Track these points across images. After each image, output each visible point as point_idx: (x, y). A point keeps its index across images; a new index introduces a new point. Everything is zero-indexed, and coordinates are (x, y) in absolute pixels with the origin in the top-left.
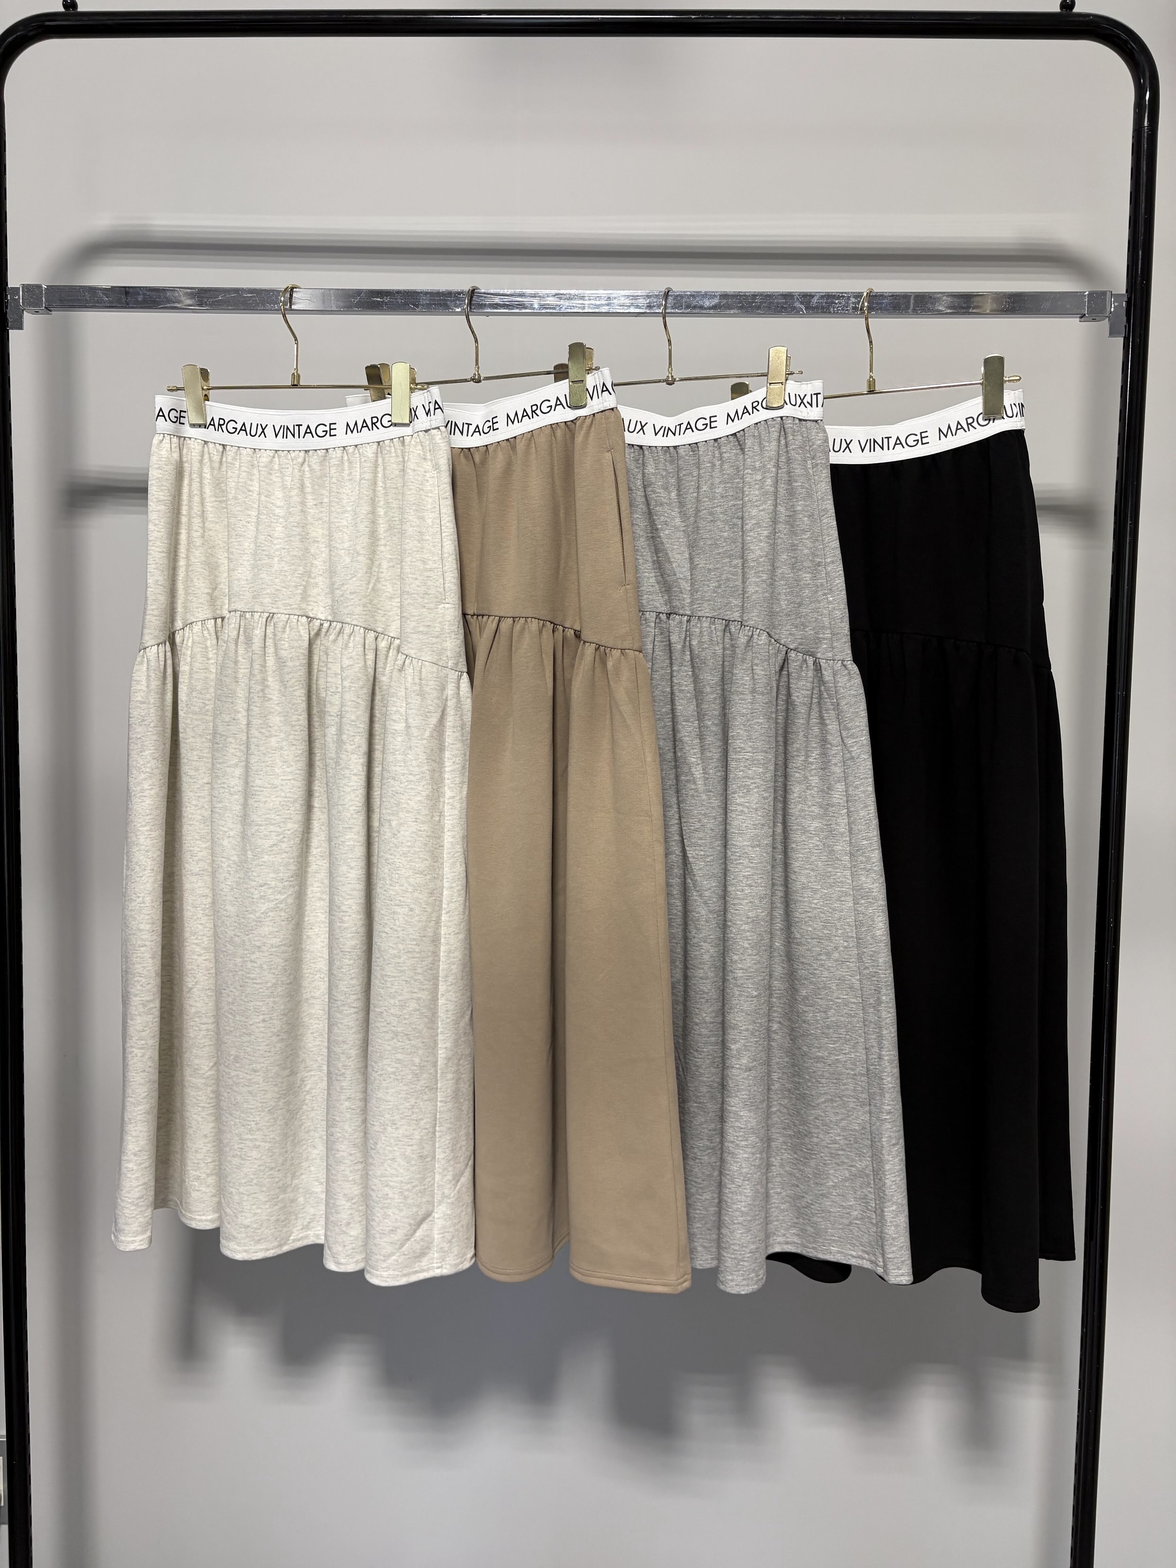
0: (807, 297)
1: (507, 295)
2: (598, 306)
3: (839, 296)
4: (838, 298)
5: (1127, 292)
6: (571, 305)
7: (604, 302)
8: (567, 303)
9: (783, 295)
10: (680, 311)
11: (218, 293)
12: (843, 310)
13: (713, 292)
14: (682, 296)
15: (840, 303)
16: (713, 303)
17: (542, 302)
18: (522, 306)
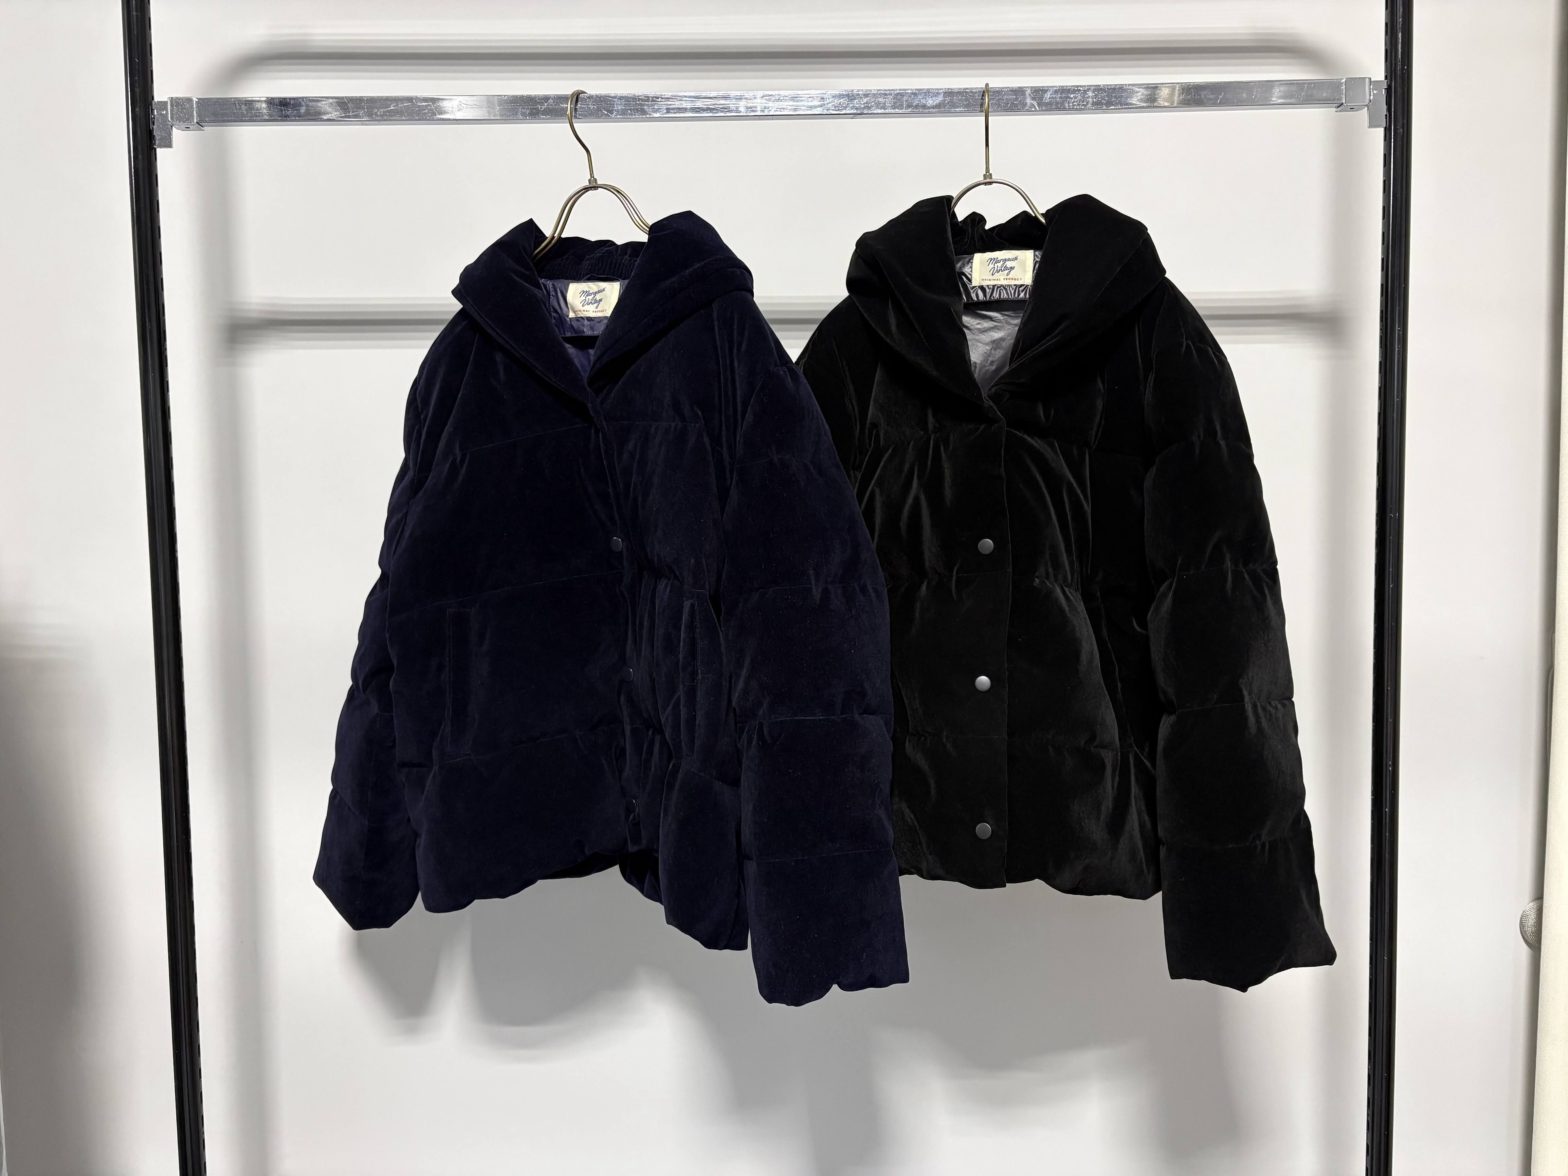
0: (1039, 92)
1: (710, 98)
2: (811, 107)
3: (1075, 90)
4: (1074, 92)
5: (1386, 78)
6: (781, 107)
7: (817, 103)
8: (777, 104)
9: (1012, 91)
10: (900, 112)
11: (389, 103)
12: (1079, 105)
13: (937, 89)
14: (902, 95)
15: (1075, 98)
16: (938, 102)
17: (749, 105)
18: (726, 109)
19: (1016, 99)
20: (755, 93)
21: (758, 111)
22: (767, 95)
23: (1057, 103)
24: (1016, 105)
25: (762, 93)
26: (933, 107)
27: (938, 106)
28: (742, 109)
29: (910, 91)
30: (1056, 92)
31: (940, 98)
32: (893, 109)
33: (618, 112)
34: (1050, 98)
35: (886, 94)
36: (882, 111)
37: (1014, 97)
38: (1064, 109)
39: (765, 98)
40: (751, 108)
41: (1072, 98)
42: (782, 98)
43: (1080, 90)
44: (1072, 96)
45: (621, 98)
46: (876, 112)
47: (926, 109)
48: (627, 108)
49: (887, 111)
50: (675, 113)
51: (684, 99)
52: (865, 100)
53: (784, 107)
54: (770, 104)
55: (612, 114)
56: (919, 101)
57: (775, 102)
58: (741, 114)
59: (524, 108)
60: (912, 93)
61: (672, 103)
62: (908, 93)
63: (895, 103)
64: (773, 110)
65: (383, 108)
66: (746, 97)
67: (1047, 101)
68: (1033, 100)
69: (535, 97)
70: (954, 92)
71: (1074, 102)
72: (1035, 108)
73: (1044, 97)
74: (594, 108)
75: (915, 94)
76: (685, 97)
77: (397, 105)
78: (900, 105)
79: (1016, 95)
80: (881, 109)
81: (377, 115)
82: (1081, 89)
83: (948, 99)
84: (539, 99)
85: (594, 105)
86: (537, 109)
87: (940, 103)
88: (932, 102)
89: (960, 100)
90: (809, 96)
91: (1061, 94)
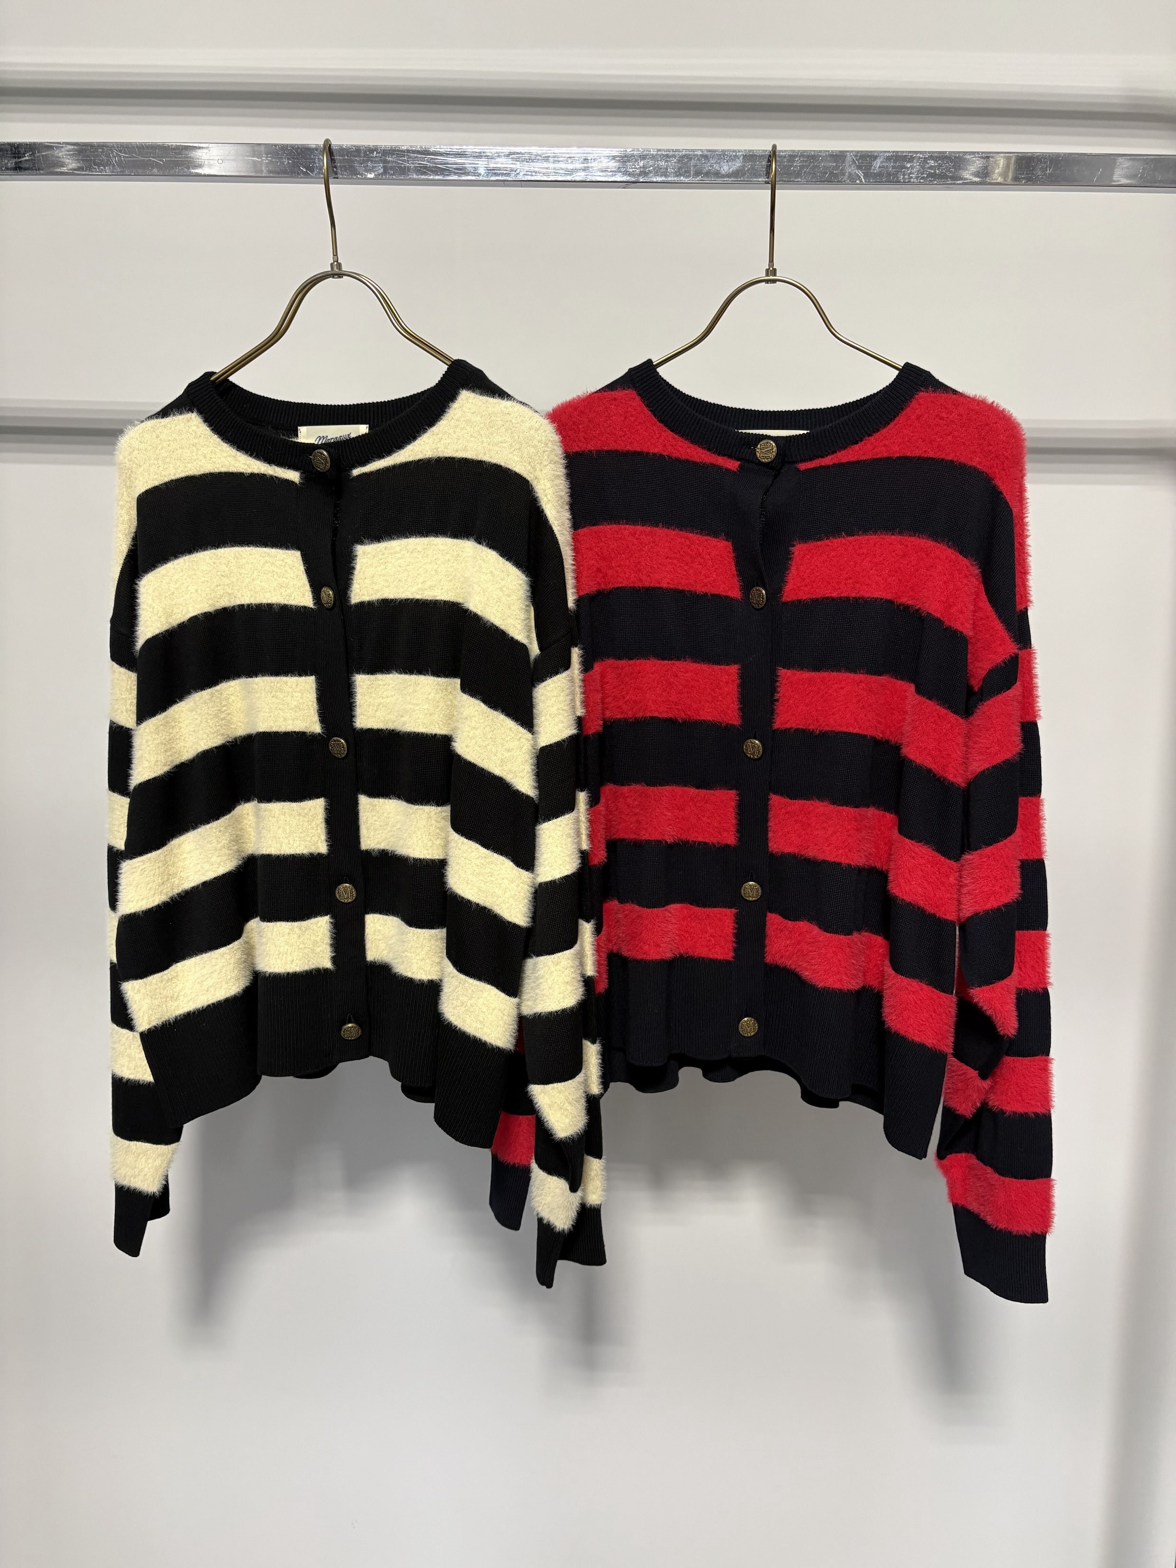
19: (836, 168)
20: (499, 149)
21: (502, 174)
22: (514, 153)
23: (889, 174)
24: (836, 175)
25: (507, 150)
26: (729, 175)
27: (736, 174)
28: (482, 171)
29: (699, 153)
30: (888, 159)
31: (738, 164)
32: (677, 176)
34: (880, 167)
35: (667, 156)
36: (663, 179)
37: (834, 164)
38: (898, 182)
39: (511, 156)
40: (494, 170)
41: (908, 168)
42: (533, 158)
43: (919, 158)
44: (909, 165)
46: (655, 180)
47: (718, 177)
49: (670, 179)
52: (641, 164)
53: (537, 169)
54: (519, 166)
55: (312, 171)
56: (711, 166)
57: (525, 163)
58: (481, 178)
60: (702, 156)
62: (697, 155)
63: (679, 168)
64: (521, 174)
66: (487, 154)
67: (875, 171)
68: (858, 169)
70: (756, 156)
71: (910, 173)
72: (861, 181)
73: (872, 166)
74: (288, 163)
75: (706, 157)
78: (686, 172)
79: (835, 161)
80: (661, 176)
82: (921, 156)
83: (749, 165)
87: (737, 170)
88: (728, 168)
90: (568, 155)
91: (895, 162)
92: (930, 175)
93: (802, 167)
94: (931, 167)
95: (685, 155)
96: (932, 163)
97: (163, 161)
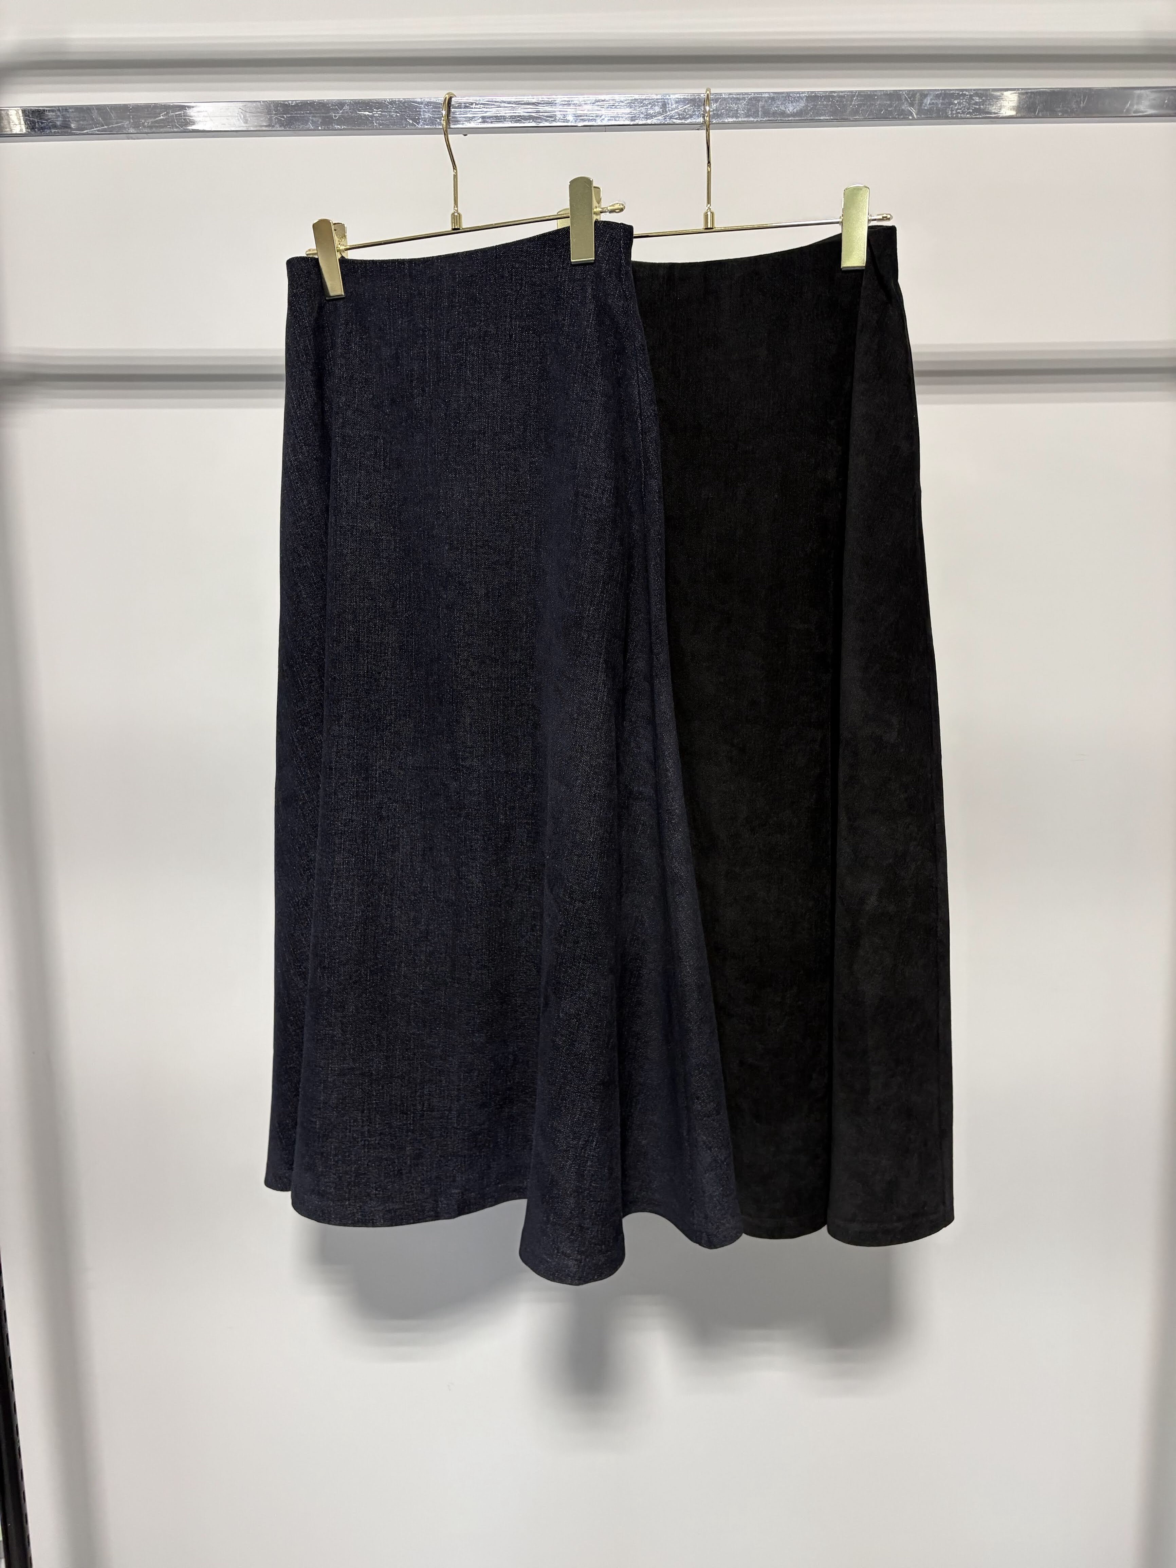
19: (890, 106)
20: (586, 97)
21: (589, 120)
22: (599, 101)
23: (938, 110)
24: (891, 112)
25: (593, 98)
26: (793, 115)
27: (799, 113)
28: (570, 118)
29: (767, 95)
30: (937, 96)
31: (802, 104)
32: (747, 117)
33: (425, 121)
34: (930, 104)
35: (738, 99)
36: (734, 119)
37: (889, 102)
38: (947, 117)
39: (597, 104)
40: (581, 116)
41: (956, 104)
42: (617, 104)
43: (965, 94)
44: (956, 102)
45: (428, 104)
46: (727, 121)
47: (785, 117)
48: (436, 116)
49: (740, 119)
50: (492, 122)
51: (503, 105)
52: (714, 107)
53: (620, 115)
54: (603, 112)
55: (418, 123)
56: (777, 107)
57: (609, 109)
58: (569, 124)
59: (315, 117)
60: (769, 98)
61: (488, 110)
62: (765, 97)
63: (749, 110)
64: (606, 119)
65: (151, 118)
66: (575, 102)
67: (926, 108)
68: (910, 106)
69: (329, 102)
70: (818, 96)
71: (958, 109)
72: (913, 117)
73: (923, 103)
74: (396, 115)
75: (773, 99)
76: (504, 102)
77: (168, 113)
78: (754, 113)
79: (890, 100)
80: (732, 117)
81: (144, 127)
82: (967, 93)
83: (811, 105)
84: (333, 105)
85: (396, 112)
86: (331, 117)
87: (801, 110)
88: (792, 108)
89: (826, 106)
90: (648, 101)
91: (943, 99)
92: (975, 110)
93: (860, 106)
94: (976, 103)
95: (753, 98)
96: (977, 99)
97: (284, 117)
